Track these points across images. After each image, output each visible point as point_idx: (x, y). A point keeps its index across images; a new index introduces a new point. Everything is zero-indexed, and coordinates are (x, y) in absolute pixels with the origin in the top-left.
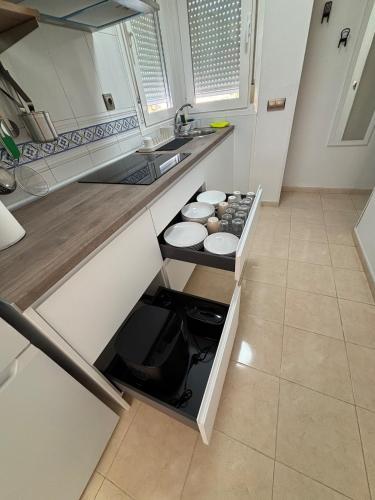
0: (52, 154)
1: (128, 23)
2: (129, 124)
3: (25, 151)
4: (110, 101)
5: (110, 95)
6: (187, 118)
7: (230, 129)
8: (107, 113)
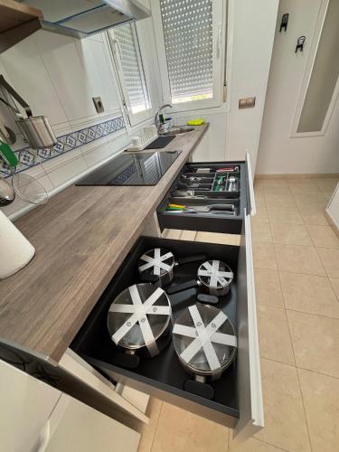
0: (48, 159)
1: (111, 31)
2: (117, 125)
3: (22, 158)
4: (100, 103)
5: (99, 98)
6: (165, 117)
7: (206, 126)
8: (98, 116)
